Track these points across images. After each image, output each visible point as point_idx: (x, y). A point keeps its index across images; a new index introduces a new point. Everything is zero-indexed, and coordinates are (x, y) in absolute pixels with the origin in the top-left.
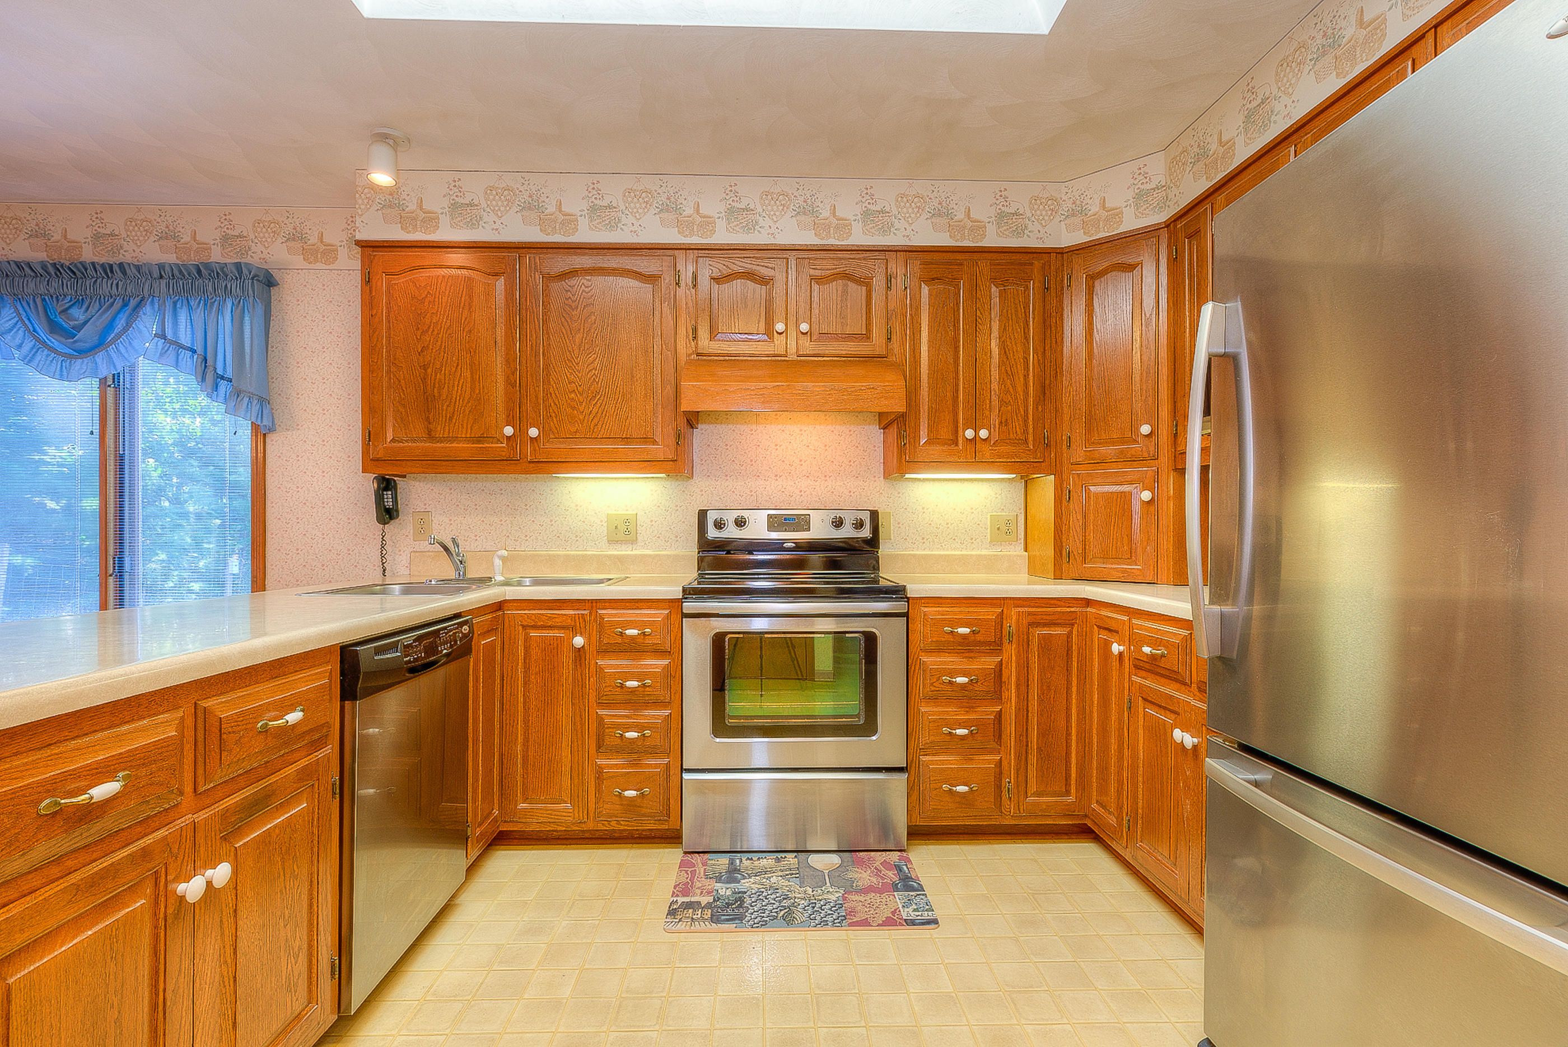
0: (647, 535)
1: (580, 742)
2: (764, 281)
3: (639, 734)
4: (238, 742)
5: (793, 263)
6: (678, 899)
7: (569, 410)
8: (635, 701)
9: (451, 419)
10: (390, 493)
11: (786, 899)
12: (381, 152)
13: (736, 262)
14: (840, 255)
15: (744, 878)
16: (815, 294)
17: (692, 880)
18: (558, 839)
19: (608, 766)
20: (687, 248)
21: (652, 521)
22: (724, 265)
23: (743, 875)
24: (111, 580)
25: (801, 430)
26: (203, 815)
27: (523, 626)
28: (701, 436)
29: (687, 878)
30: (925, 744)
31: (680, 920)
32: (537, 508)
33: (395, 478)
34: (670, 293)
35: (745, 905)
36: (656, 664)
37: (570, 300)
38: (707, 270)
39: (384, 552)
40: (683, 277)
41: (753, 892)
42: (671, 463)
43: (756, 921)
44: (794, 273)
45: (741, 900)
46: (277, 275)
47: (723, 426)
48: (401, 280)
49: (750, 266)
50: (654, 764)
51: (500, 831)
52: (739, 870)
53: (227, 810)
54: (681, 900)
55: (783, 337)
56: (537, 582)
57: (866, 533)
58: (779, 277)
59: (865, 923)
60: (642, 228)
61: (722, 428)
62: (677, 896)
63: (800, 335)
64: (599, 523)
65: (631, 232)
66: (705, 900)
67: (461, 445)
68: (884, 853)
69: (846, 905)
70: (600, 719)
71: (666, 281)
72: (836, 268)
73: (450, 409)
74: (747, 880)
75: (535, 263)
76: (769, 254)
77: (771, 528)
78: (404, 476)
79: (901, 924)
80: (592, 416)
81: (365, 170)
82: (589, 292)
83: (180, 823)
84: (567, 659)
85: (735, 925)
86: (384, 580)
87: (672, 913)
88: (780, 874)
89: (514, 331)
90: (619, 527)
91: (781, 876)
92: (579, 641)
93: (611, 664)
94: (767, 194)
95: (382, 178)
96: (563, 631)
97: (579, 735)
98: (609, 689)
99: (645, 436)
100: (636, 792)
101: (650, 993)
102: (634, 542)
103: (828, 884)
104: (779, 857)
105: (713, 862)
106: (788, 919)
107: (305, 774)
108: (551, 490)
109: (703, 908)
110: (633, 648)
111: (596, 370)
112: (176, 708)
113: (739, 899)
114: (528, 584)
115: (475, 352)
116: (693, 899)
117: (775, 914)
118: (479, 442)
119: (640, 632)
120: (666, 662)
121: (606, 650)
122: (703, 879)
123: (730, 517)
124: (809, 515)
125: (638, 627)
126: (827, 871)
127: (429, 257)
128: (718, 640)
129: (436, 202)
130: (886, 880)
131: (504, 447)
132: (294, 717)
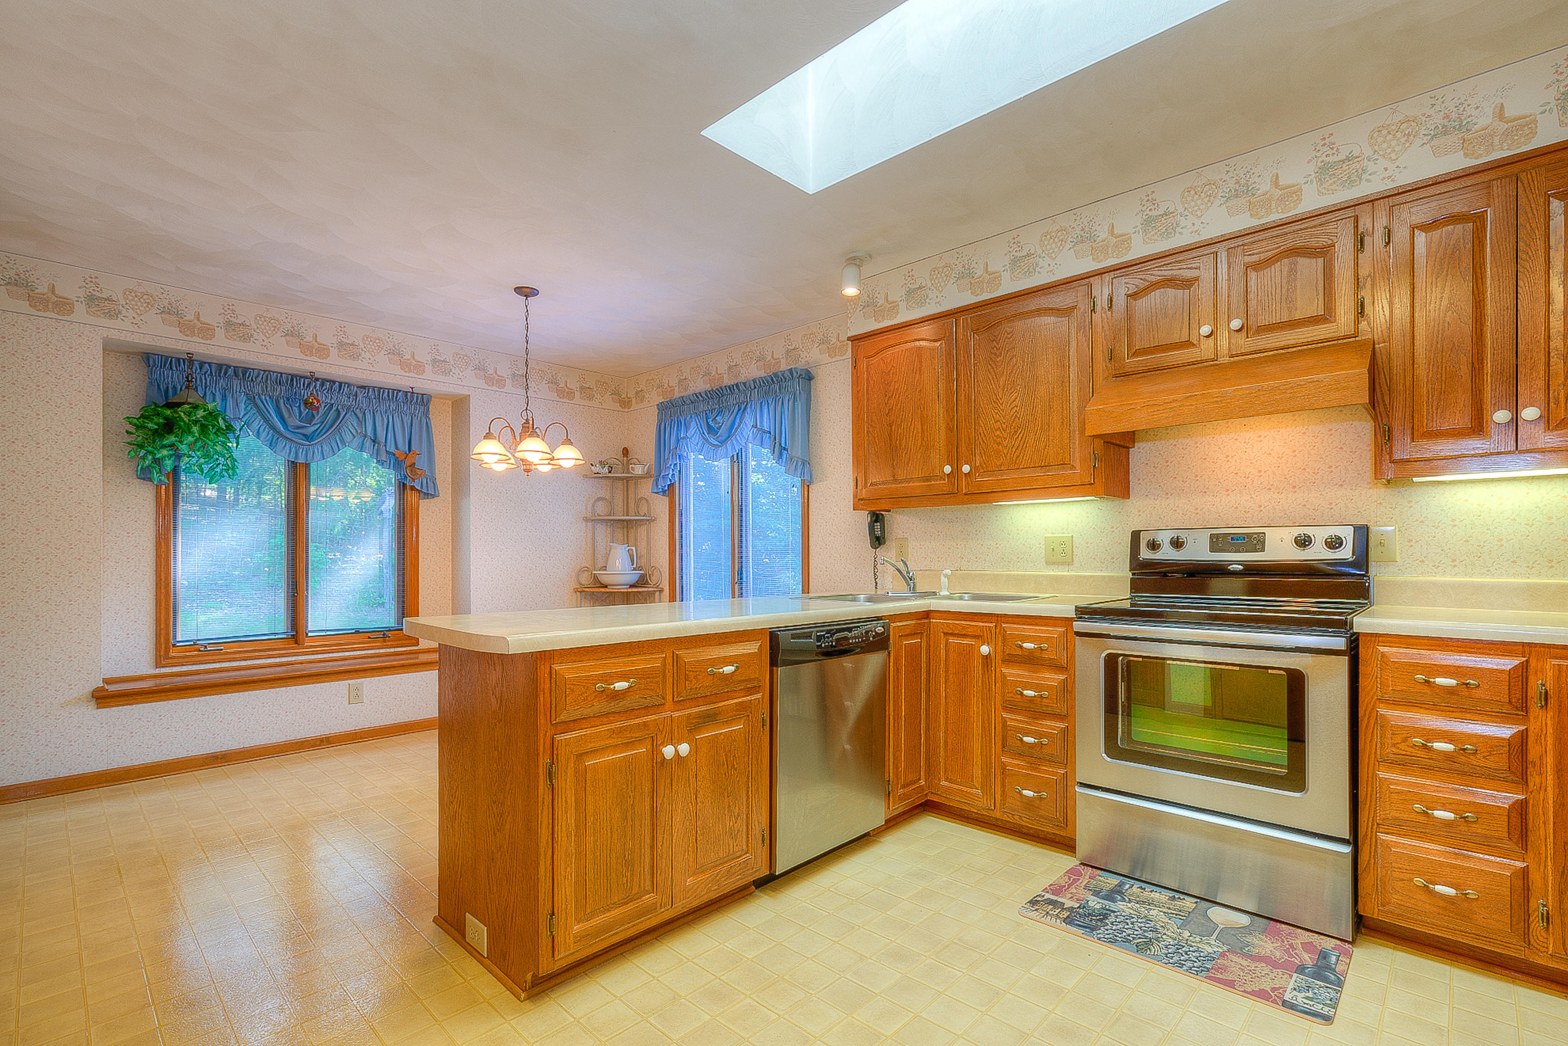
0: (1082, 556)
1: (988, 738)
2: (1187, 284)
3: (1036, 741)
4: (695, 677)
5: (1223, 256)
6: (1047, 894)
7: (995, 446)
8: (1034, 710)
9: (908, 464)
10: (879, 524)
11: (1153, 931)
12: (851, 271)
13: (1154, 273)
14: (1287, 229)
15: (1123, 900)
16: (1252, 283)
17: (1069, 886)
18: (977, 820)
19: (1010, 764)
20: (1100, 273)
21: (1087, 543)
22: (1141, 279)
23: (1124, 898)
24: (736, 586)
25: (1260, 436)
26: (676, 714)
27: (945, 633)
28: (1139, 455)
29: (1066, 883)
30: (1384, 819)
31: (1036, 910)
32: (985, 533)
33: (883, 513)
34: (1085, 321)
35: (1107, 921)
36: (1053, 678)
37: (995, 349)
38: (1123, 287)
39: (876, 570)
40: (1098, 303)
41: (1123, 914)
42: (1088, 486)
43: (1107, 936)
44: (1225, 266)
45: (1105, 916)
46: (813, 371)
47: (1163, 442)
48: (874, 360)
49: (1170, 273)
50: (1052, 773)
51: (928, 800)
52: (1123, 894)
53: (690, 715)
54: (1047, 896)
55: (1211, 340)
56: (976, 597)
57: (1346, 553)
58: (1206, 275)
59: (1230, 984)
60: (1058, 266)
61: (1161, 444)
62: (1048, 892)
63: (1233, 333)
64: (1038, 545)
65: (1048, 272)
66: (1069, 904)
67: (916, 484)
68: (1317, 935)
69: (1219, 961)
70: (1004, 721)
71: (1081, 311)
72: (1280, 247)
73: (908, 456)
74: (1125, 904)
75: (967, 323)
76: (1194, 253)
77: (1213, 549)
78: (890, 511)
79: (1274, 1002)
80: (1014, 449)
81: (840, 287)
82: (1011, 337)
83: (664, 715)
84: (977, 664)
85: (1083, 932)
86: (876, 592)
87: (1033, 902)
88: (1166, 910)
89: (952, 384)
90: (1055, 550)
91: (1164, 913)
92: (985, 649)
93: (1013, 673)
94: (1189, 189)
95: (851, 291)
96: (974, 640)
97: (987, 733)
98: (1011, 695)
99: (1062, 463)
100: (1032, 793)
101: (976, 948)
102: (1070, 563)
103: (1214, 937)
104: (1176, 897)
105: (1102, 879)
106: (1143, 947)
107: (742, 707)
108: (996, 517)
109: (1063, 909)
110: (1031, 660)
111: (1017, 407)
112: (662, 652)
113: (1104, 915)
114: (966, 599)
115: (924, 407)
116: (1060, 900)
117: (1131, 939)
118: (928, 480)
119: (1036, 646)
120: (1062, 677)
121: (1010, 660)
122: (1082, 888)
123: (1164, 538)
124: (1264, 533)
125: (1035, 641)
126: (1222, 926)
127: (892, 338)
128: (1111, 661)
129: (897, 294)
130: (1293, 959)
131: (945, 484)
132: (729, 669)
